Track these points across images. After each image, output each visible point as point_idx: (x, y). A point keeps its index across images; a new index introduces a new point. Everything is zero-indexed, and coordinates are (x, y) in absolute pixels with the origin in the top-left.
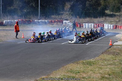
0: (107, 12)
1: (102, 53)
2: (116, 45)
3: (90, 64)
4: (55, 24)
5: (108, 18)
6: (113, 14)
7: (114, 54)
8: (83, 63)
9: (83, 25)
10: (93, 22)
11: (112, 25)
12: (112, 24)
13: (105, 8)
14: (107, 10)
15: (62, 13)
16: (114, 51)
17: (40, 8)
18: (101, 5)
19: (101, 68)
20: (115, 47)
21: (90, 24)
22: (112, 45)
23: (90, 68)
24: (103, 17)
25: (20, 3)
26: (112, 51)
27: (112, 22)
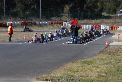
0: (104, 14)
1: (99, 53)
2: (112, 45)
3: (88, 63)
4: (55, 25)
5: (104, 20)
6: (109, 16)
7: (110, 53)
8: (82, 63)
9: (81, 27)
10: (91, 24)
11: (108, 27)
12: (108, 25)
13: (102, 10)
14: (103, 12)
15: (62, 15)
16: (111, 50)
17: (41, 10)
18: (98, 7)
19: (98, 67)
20: (111, 47)
21: (88, 25)
22: (108, 45)
23: (88, 67)
24: (99, 19)
25: (22, 6)
26: (108, 51)
27: (109, 23)
